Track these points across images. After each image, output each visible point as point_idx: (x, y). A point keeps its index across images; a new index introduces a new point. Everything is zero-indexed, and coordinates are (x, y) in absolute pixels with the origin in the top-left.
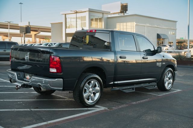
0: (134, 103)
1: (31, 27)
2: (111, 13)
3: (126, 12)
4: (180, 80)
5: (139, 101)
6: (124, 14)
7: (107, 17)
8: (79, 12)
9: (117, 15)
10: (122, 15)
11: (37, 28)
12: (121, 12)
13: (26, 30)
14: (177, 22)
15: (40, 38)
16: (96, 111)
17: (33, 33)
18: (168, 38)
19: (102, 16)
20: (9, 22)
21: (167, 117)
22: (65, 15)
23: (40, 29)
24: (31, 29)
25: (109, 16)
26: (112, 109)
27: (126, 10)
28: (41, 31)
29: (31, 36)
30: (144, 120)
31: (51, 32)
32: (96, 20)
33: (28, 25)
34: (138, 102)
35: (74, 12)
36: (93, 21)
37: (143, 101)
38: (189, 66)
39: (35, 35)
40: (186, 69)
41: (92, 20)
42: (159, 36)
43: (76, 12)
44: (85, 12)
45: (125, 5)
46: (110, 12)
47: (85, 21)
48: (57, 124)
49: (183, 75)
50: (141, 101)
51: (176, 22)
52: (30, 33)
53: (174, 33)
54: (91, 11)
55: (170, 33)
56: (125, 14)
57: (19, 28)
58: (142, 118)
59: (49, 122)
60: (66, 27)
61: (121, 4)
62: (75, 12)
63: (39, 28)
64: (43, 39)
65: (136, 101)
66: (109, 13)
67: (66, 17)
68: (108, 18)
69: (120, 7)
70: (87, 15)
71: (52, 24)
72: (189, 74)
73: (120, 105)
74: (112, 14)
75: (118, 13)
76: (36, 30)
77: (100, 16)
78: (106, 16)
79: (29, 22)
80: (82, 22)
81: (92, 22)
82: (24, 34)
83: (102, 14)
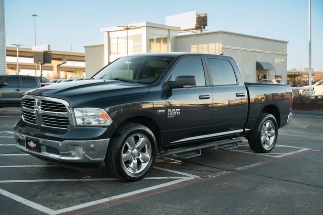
0: (240, 168)
1: (52, 53)
2: (182, 29)
3: (204, 28)
4: (303, 133)
5: (246, 165)
6: (201, 31)
7: (176, 35)
8: (131, 28)
9: (190, 33)
10: (198, 32)
11: (62, 55)
12: (197, 28)
13: (44, 58)
14: (288, 43)
15: (66, 72)
16: (182, 180)
17: (55, 63)
18: (273, 69)
19: (168, 35)
20: (18, 46)
21: (297, 189)
22: (109, 32)
23: (66, 57)
24: (53, 56)
25: (179, 34)
26: (207, 177)
27: (205, 25)
28: (68, 60)
29: (51, 69)
30: (262, 193)
31: (84, 61)
32: (158, 40)
33: (46, 49)
34: (245, 167)
35: (123, 28)
36: (154, 42)
37: (253, 165)
38: (315, 112)
39: (59, 66)
40: (310, 117)
41: (152, 40)
42: (259, 67)
43: (127, 29)
44: (141, 27)
45: (203, 16)
46: (180, 28)
47: (141, 42)
48: (126, 201)
49: (308, 126)
50: (251, 166)
51: (286, 43)
52: (51, 63)
53: (283, 61)
54: (149, 26)
55: (277, 61)
56: (204, 32)
57: (32, 55)
58: (258, 190)
59: (113, 198)
60: (110, 53)
61: (197, 15)
62: (126, 27)
63: (64, 55)
64: (72, 73)
65: (241, 166)
66: (178, 29)
67: (110, 36)
68: (177, 37)
69: (195, 20)
70: (143, 32)
71: (86, 47)
72: (317, 125)
73: (218, 172)
74: (182, 31)
75: (193, 29)
76: (61, 57)
77: (165, 34)
78: (174, 34)
79: (49, 46)
80: (136, 44)
81: (152, 43)
82: (41, 64)
83: (167, 31)
